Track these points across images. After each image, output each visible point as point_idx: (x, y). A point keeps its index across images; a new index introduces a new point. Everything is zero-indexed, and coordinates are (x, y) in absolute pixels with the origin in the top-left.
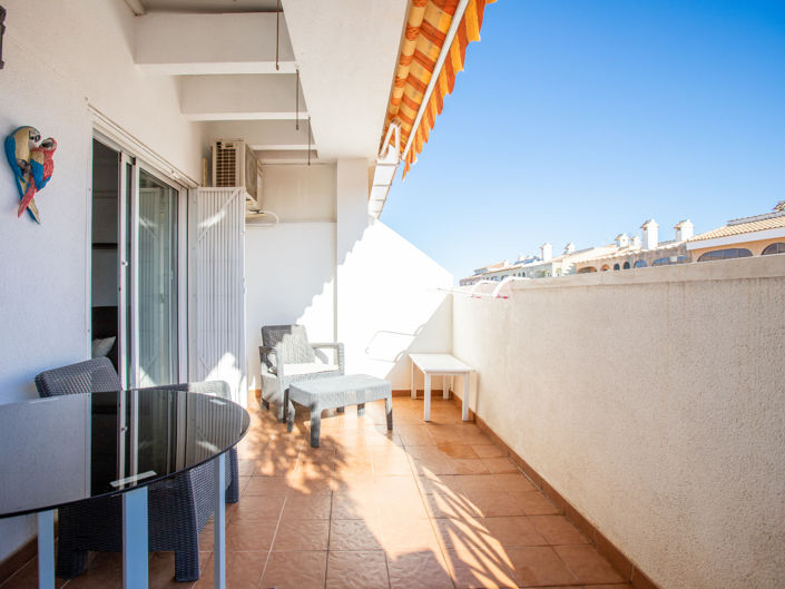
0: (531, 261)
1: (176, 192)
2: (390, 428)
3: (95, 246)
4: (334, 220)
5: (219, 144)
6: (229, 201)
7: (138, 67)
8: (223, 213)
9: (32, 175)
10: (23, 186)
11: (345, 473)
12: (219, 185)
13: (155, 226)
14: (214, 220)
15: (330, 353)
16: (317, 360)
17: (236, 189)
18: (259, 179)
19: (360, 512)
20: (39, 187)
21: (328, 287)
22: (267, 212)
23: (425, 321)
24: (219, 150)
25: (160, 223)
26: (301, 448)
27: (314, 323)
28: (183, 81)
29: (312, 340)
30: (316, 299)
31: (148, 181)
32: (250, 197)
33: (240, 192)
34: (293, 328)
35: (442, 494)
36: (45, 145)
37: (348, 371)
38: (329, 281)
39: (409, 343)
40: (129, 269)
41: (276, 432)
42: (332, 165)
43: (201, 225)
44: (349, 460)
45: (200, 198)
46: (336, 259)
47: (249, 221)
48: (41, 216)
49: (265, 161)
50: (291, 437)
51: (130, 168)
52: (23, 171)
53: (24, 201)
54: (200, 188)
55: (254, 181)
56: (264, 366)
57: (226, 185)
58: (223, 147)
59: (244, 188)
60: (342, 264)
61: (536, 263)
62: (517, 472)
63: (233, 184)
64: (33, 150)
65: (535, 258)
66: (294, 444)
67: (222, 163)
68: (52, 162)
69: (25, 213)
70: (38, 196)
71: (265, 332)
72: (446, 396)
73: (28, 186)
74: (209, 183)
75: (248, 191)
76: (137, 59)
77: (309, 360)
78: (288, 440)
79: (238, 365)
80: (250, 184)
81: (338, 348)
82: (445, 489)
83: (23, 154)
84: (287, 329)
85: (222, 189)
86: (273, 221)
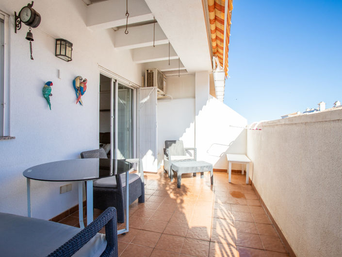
0: (313, 111)
1: (132, 90)
2: (212, 184)
3: (101, 111)
4: (194, 97)
5: (148, 71)
6: (151, 92)
7: (115, 49)
8: (149, 97)
9: (80, 91)
10: (78, 94)
11: (185, 198)
12: (148, 86)
13: (125, 102)
14: (145, 100)
15: (192, 152)
16: (187, 154)
17: (153, 88)
18: (164, 82)
19: (184, 211)
20: (82, 95)
21: (192, 125)
22: (168, 95)
23: (234, 140)
24: (148, 73)
25: (127, 102)
26: (172, 187)
27: (186, 140)
28: (133, 51)
29: (186, 146)
30: (187, 130)
31: (121, 87)
32: (159, 90)
33: (156, 88)
34: (177, 142)
35: (221, 210)
36: (84, 81)
37: (198, 159)
38: (193, 123)
39: (227, 149)
40: (114, 119)
41: (165, 181)
42: (193, 74)
43: (141, 102)
44: (188, 193)
45: (141, 92)
46: (195, 113)
47: (158, 99)
48: (83, 103)
49: (167, 75)
50: (170, 183)
51: (115, 83)
52: (78, 90)
53: (78, 98)
54: (141, 88)
55: (162, 83)
56: (165, 156)
57: (150, 86)
58: (149, 72)
59: (157, 87)
60: (197, 115)
61: (315, 112)
62: (260, 206)
63: (153, 86)
64: (81, 83)
65: (315, 110)
66: (170, 186)
67: (149, 78)
68: (86, 86)
69: (78, 103)
70: (82, 97)
71: (166, 142)
72: (243, 173)
73: (79, 94)
74: (144, 86)
75: (159, 88)
76: (115, 47)
77: (184, 154)
78: (168, 184)
79: (154, 155)
80: (160, 85)
81: (195, 149)
82: (223, 208)
83: (78, 85)
84: (174, 142)
85: (149, 88)
86: (170, 99)
